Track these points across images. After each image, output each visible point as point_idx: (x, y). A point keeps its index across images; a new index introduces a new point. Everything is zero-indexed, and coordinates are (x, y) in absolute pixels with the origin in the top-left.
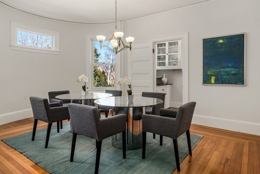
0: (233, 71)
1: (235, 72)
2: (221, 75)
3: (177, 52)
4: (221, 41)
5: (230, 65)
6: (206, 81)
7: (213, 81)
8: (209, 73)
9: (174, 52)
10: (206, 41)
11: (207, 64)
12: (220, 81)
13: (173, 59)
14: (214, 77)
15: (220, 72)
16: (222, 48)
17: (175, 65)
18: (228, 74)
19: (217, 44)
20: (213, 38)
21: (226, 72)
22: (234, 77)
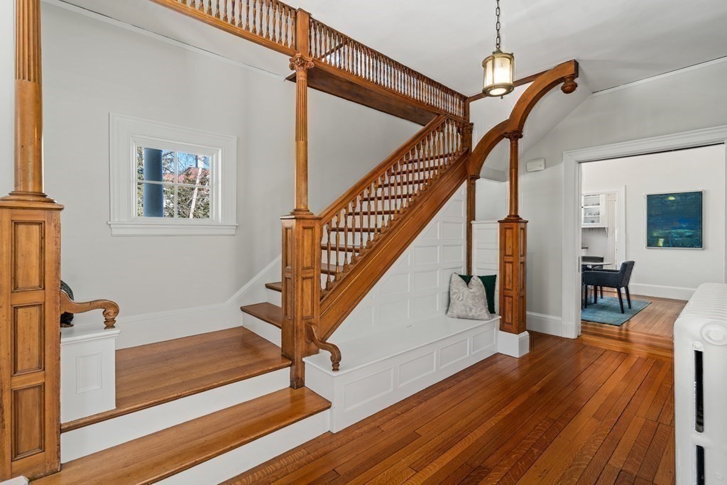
0: (688, 233)
1: (690, 234)
2: (672, 237)
3: (599, 204)
4: (672, 198)
5: (684, 226)
6: (652, 243)
7: (661, 244)
8: (655, 234)
9: (593, 205)
10: (650, 198)
11: (651, 225)
12: (670, 243)
13: (590, 214)
14: (662, 240)
15: (670, 233)
16: (673, 206)
17: (593, 222)
18: (681, 235)
19: (666, 202)
20: (661, 195)
21: (678, 233)
22: (689, 239)
